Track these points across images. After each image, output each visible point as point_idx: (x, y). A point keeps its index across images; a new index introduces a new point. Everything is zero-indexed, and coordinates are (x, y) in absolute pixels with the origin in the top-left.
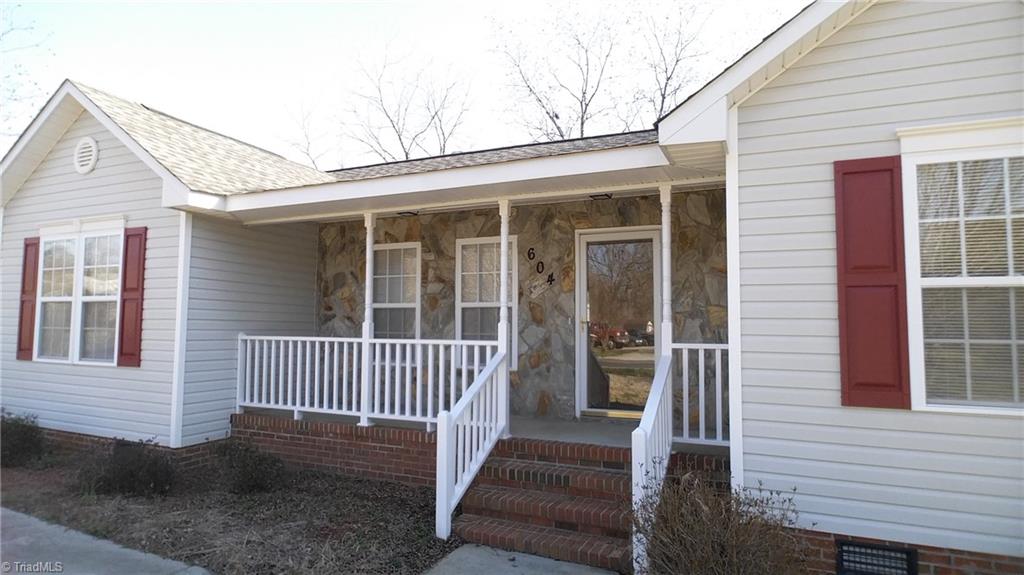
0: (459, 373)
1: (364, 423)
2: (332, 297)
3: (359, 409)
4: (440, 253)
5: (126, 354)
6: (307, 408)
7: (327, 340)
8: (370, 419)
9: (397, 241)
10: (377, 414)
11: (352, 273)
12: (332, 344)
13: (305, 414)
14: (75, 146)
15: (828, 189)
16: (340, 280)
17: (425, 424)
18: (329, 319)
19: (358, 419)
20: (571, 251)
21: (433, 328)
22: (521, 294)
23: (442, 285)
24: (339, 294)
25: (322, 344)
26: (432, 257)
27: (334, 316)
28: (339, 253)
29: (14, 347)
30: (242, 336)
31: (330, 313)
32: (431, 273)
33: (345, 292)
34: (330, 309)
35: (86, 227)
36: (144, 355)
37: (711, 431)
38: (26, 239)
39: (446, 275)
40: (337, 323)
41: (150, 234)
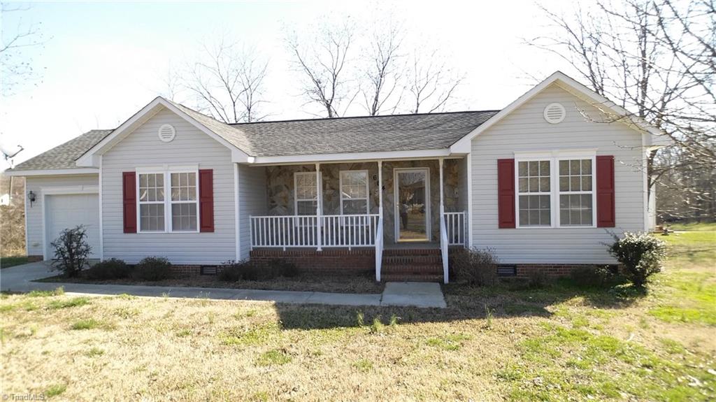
0: (342, 228)
1: (319, 249)
2: (275, 197)
3: (316, 244)
4: (332, 177)
5: (205, 227)
6: (289, 246)
7: (274, 217)
8: (322, 248)
9: (309, 171)
10: (325, 246)
11: (285, 185)
12: (276, 219)
13: (287, 248)
14: (160, 127)
15: (496, 167)
16: (278, 189)
17: (348, 248)
18: (272, 207)
19: (317, 248)
20: (392, 177)
21: (329, 209)
22: (370, 194)
23: (333, 191)
24: (279, 195)
25: (272, 219)
26: (328, 178)
27: (276, 206)
28: (278, 176)
29: (122, 227)
30: (251, 217)
31: (273, 204)
32: (327, 186)
33: (283, 194)
34: (274, 202)
35: (170, 168)
36: (215, 226)
37: (462, 242)
38: (124, 173)
39: (334, 187)
40: (278, 209)
41: (214, 173)
